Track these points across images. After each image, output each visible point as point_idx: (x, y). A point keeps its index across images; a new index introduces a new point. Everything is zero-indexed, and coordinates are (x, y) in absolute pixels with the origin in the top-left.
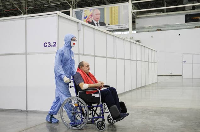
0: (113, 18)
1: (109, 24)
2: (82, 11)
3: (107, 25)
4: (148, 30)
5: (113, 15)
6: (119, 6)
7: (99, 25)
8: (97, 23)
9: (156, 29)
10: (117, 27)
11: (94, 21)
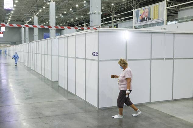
0: (155, 14)
1: (153, 19)
2: (139, 10)
3: (152, 20)
4: (186, 20)
5: (156, 12)
6: (159, 5)
7: (147, 20)
8: (147, 19)
9: (190, 19)
10: (157, 20)
11: (145, 17)
